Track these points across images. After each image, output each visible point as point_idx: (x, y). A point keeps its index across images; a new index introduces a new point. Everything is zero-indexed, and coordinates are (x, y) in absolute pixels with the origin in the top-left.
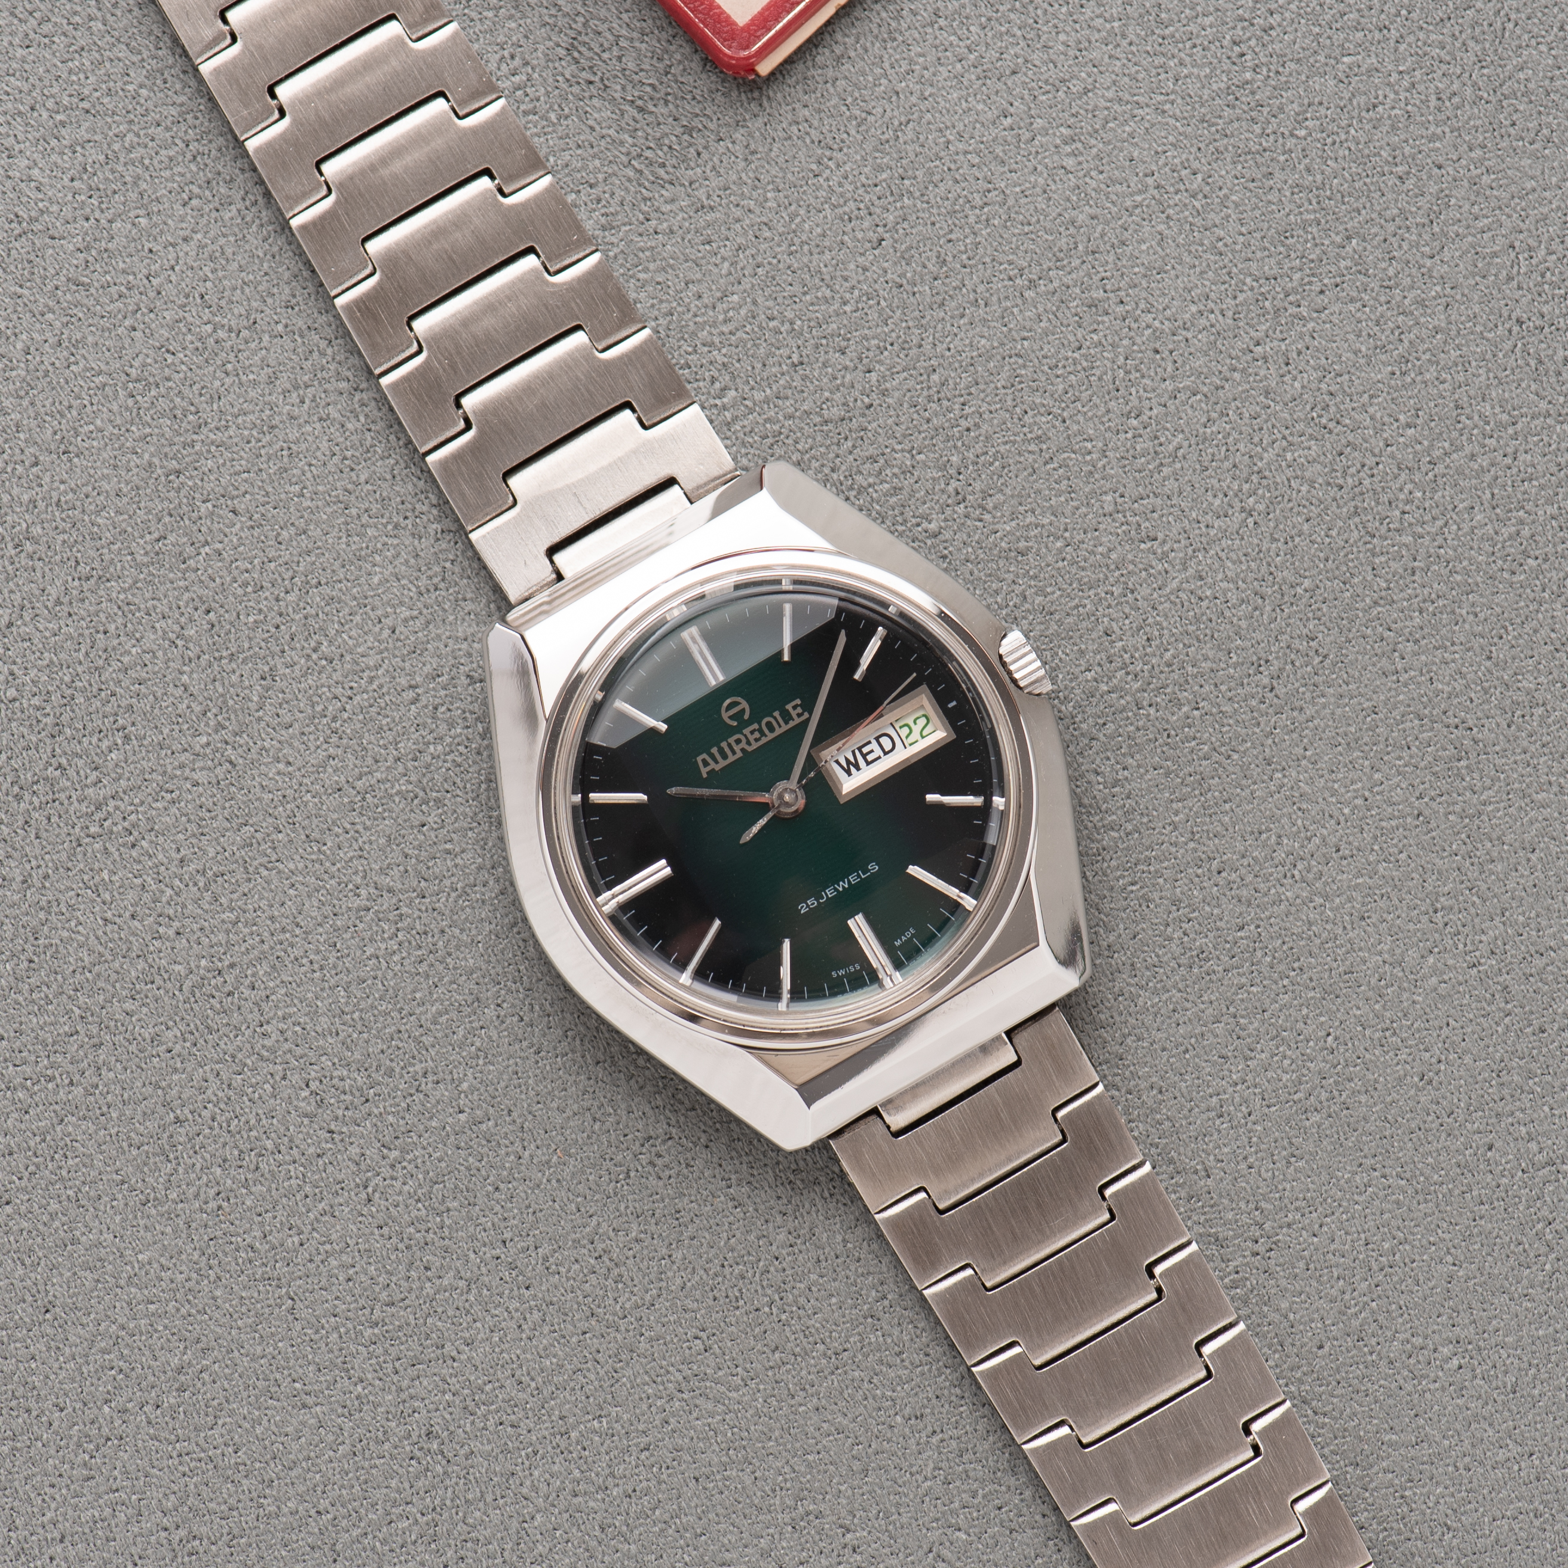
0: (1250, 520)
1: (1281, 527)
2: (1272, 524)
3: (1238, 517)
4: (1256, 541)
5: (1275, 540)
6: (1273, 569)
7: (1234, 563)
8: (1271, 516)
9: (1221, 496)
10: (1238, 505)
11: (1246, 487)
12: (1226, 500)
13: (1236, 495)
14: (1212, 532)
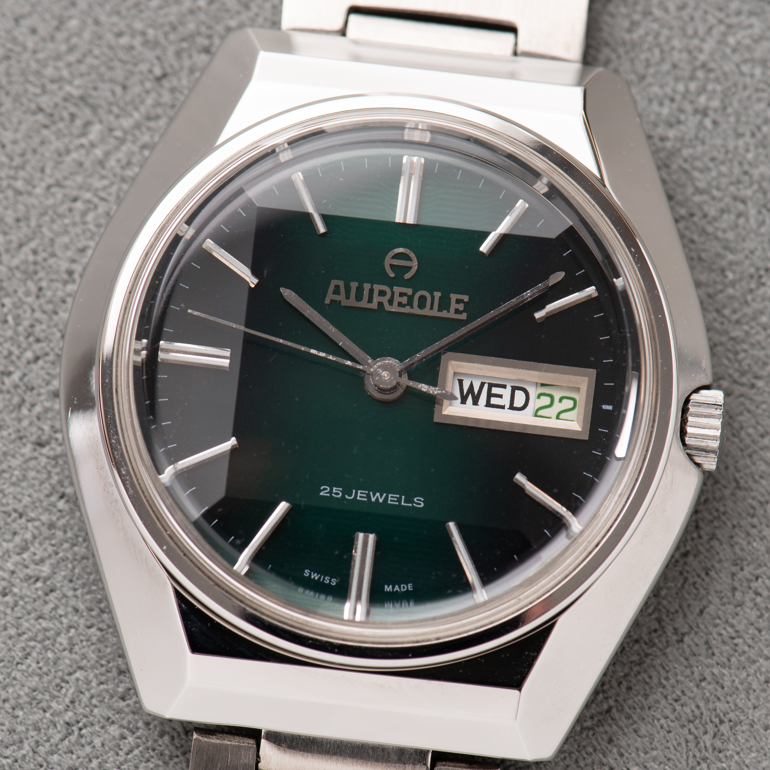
0: (708, 123)
1: (744, 119)
2: (732, 119)
3: (693, 121)
4: (719, 142)
5: (739, 135)
6: (746, 167)
7: (701, 171)
8: (730, 110)
9: (667, 102)
10: (689, 108)
11: (693, 86)
12: (675, 106)
13: (684, 97)
14: (669, 145)
